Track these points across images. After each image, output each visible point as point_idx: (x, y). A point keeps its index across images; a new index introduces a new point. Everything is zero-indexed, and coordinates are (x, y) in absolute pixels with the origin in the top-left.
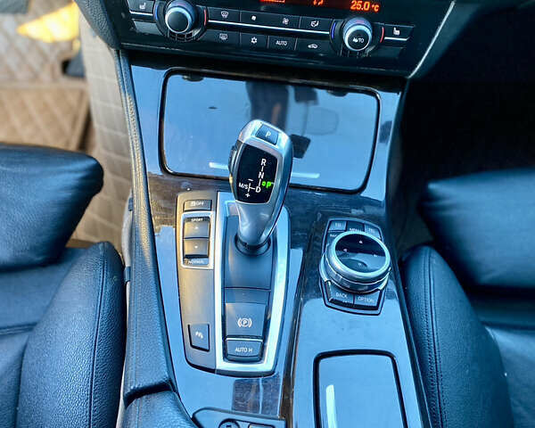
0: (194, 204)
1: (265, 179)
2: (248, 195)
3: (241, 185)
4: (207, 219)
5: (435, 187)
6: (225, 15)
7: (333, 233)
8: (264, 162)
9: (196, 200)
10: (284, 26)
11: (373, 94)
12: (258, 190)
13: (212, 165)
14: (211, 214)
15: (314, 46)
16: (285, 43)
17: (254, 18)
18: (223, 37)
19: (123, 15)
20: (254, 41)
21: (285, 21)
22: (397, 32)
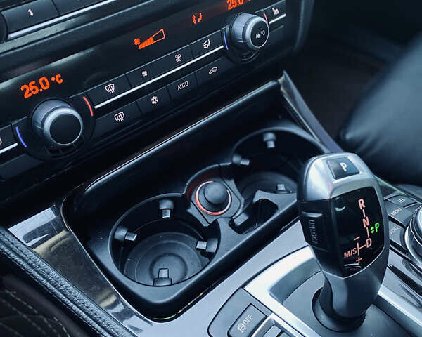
1: (372, 224)
3: (347, 255)
6: (110, 89)
8: (361, 203)
12: (369, 244)
15: (215, 70)
17: (145, 73)
20: (155, 100)
21: (178, 58)
22: (276, 12)
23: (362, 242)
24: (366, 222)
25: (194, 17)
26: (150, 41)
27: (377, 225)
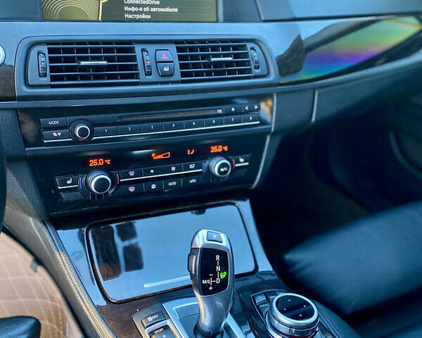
0: (150, 319)
1: (222, 271)
2: (211, 288)
3: (204, 282)
4: (166, 327)
5: (289, 257)
6: (132, 174)
7: (262, 304)
8: (218, 257)
9: (151, 315)
10: (173, 172)
11: (234, 204)
12: (218, 281)
13: (146, 286)
14: (168, 322)
15: (194, 181)
16: (174, 183)
17: (152, 171)
18: (132, 189)
19: (53, 192)
20: (153, 187)
21: (173, 169)
22: (242, 160)
23: (214, 278)
24: (218, 268)
25: (189, 151)
26: (161, 157)
27: (225, 273)
